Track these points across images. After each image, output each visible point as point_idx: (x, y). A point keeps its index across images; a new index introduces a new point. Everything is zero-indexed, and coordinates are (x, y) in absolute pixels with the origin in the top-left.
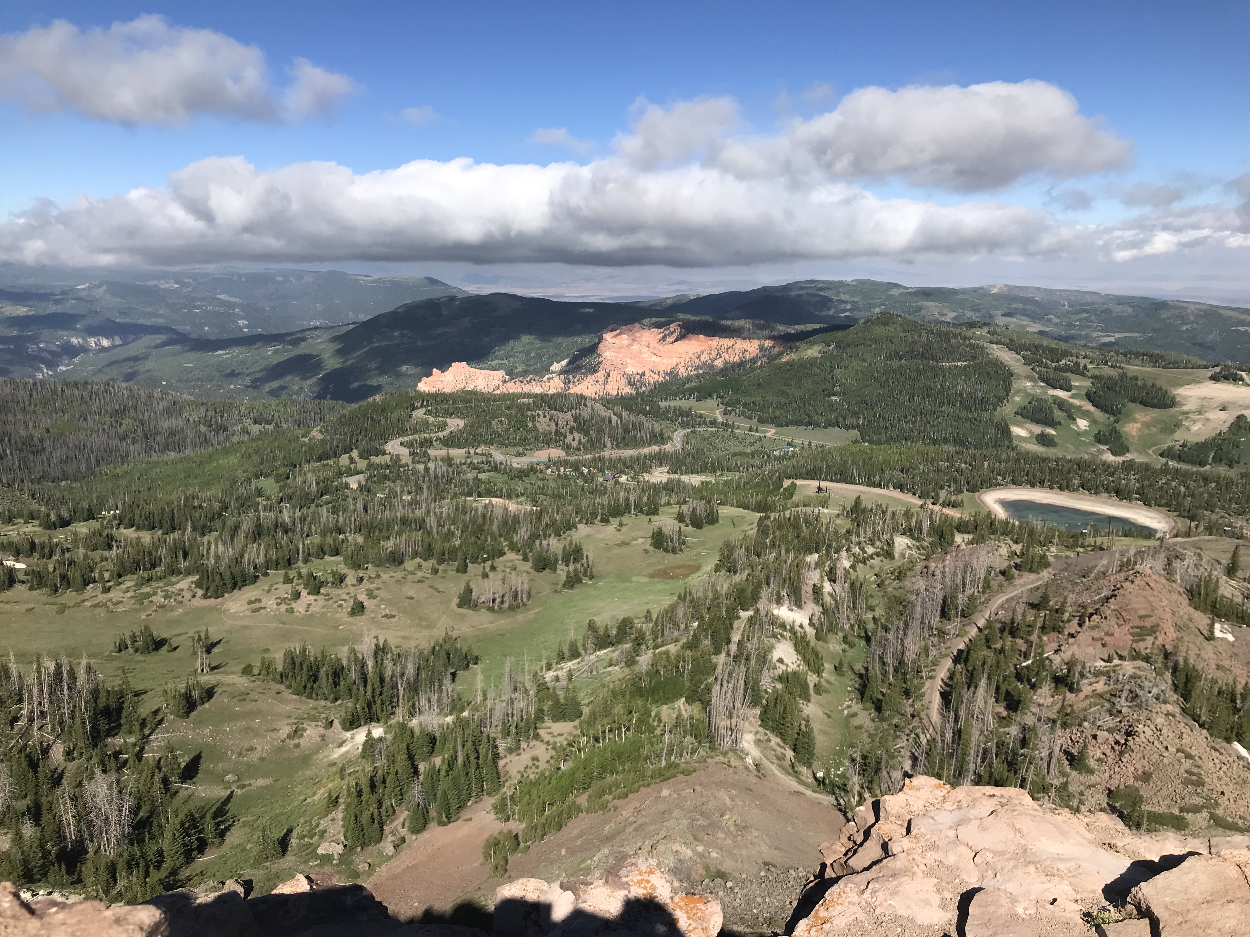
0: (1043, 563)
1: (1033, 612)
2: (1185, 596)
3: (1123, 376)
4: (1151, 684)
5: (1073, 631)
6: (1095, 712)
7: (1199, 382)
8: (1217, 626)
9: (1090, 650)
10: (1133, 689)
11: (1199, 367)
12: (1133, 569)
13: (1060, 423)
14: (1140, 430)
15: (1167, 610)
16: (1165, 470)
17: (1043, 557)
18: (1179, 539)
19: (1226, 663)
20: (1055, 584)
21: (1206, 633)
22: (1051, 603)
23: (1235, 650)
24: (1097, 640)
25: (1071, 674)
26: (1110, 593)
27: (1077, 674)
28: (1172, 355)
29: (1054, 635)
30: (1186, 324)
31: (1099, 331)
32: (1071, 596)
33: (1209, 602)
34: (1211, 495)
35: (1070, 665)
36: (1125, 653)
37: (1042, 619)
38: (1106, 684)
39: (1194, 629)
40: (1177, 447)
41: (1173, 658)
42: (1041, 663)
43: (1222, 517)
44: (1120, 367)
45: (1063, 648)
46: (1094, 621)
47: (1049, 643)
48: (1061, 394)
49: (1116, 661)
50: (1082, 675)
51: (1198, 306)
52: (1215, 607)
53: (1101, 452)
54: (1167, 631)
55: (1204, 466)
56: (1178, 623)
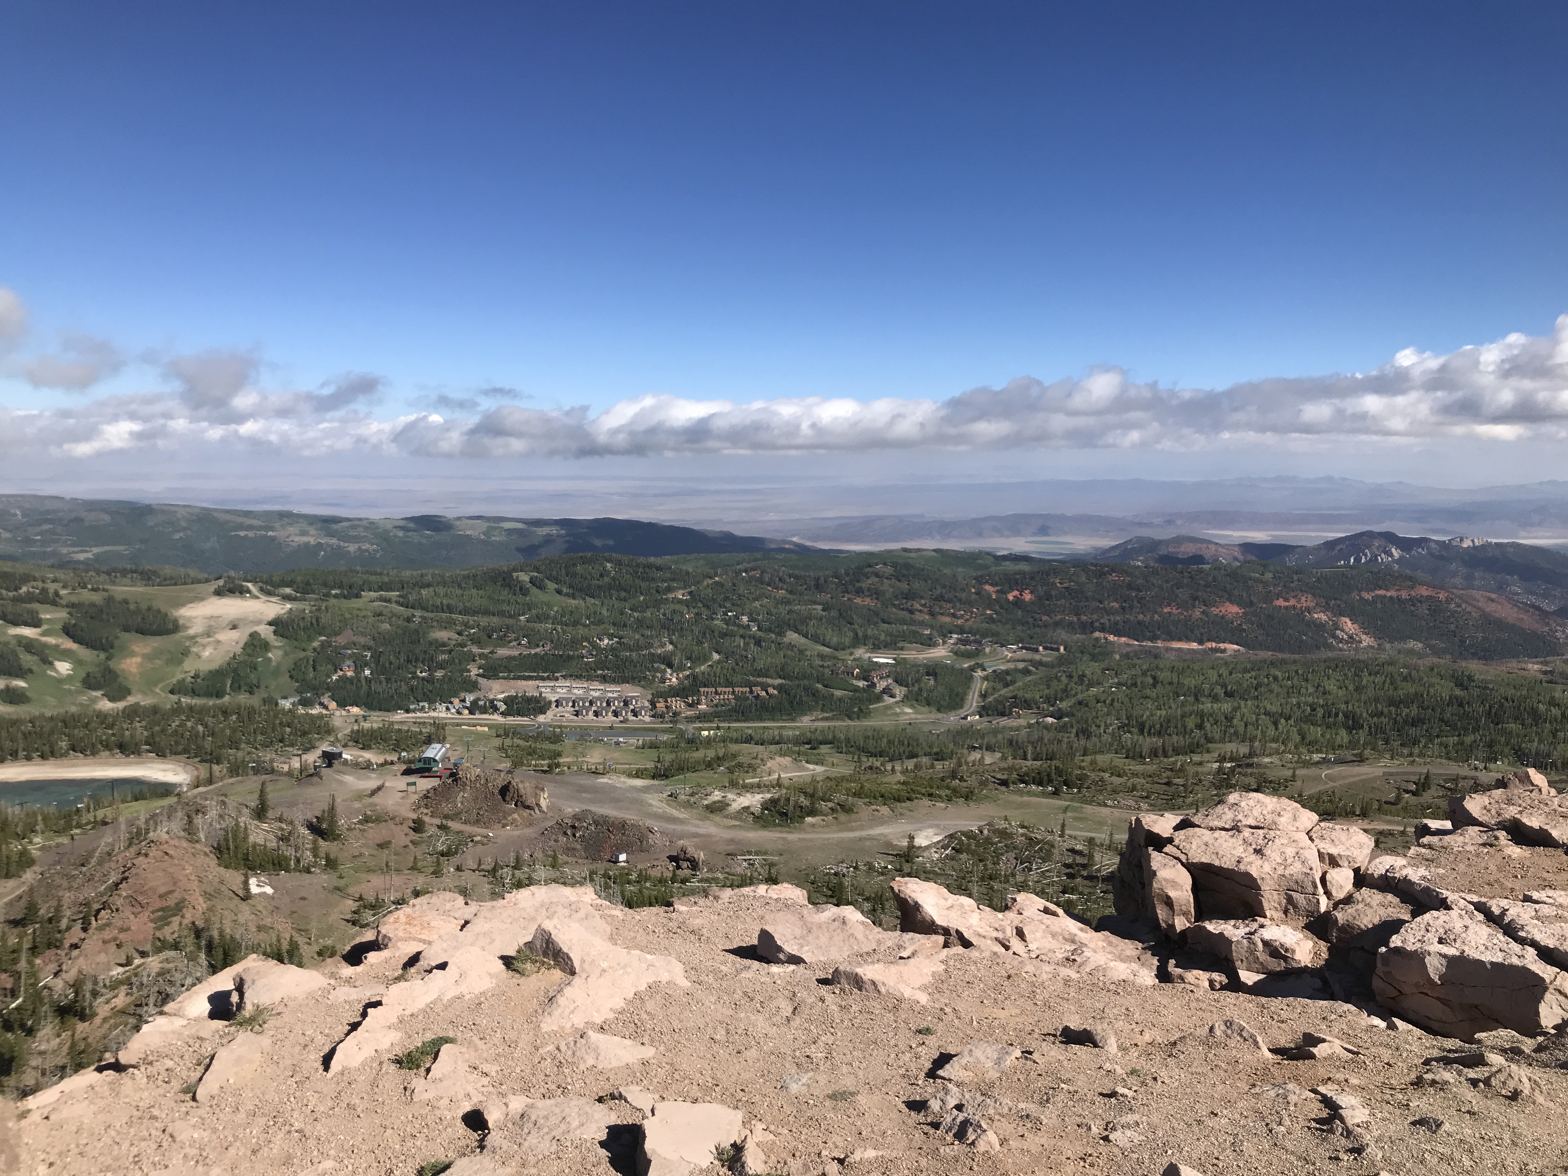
0: (25, 861)
1: (16, 931)
2: (212, 856)
3: (110, 600)
4: (183, 976)
5: (75, 940)
6: (117, 1036)
7: (202, 599)
8: (253, 881)
9: (102, 958)
10: (162, 989)
11: (199, 582)
12: (145, 839)
13: (31, 671)
14: (141, 665)
15: (193, 877)
16: (177, 710)
17: (24, 853)
18: (201, 789)
19: (268, 921)
20: (46, 884)
21: (241, 893)
22: (42, 912)
23: (274, 903)
24: (109, 942)
25: (80, 998)
26: (120, 876)
27: (88, 995)
28: (168, 570)
29: (50, 953)
30: (178, 531)
31: (70, 546)
32: (68, 894)
33: (240, 856)
34: (234, 730)
35: (77, 986)
36: (148, 947)
37: (30, 937)
38: (127, 994)
39: (227, 892)
40: (189, 679)
41: (205, 935)
42: (36, 997)
43: (249, 753)
44: (104, 590)
45: (64, 967)
46: (101, 919)
47: (45, 965)
48: (27, 632)
49: (137, 961)
50: (95, 994)
51: (189, 510)
52: (248, 860)
53: (94, 700)
54: (195, 903)
55: (222, 697)
56: (208, 891)
